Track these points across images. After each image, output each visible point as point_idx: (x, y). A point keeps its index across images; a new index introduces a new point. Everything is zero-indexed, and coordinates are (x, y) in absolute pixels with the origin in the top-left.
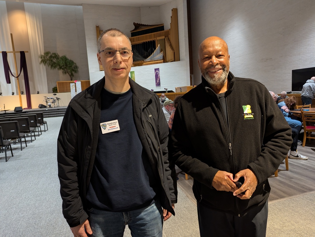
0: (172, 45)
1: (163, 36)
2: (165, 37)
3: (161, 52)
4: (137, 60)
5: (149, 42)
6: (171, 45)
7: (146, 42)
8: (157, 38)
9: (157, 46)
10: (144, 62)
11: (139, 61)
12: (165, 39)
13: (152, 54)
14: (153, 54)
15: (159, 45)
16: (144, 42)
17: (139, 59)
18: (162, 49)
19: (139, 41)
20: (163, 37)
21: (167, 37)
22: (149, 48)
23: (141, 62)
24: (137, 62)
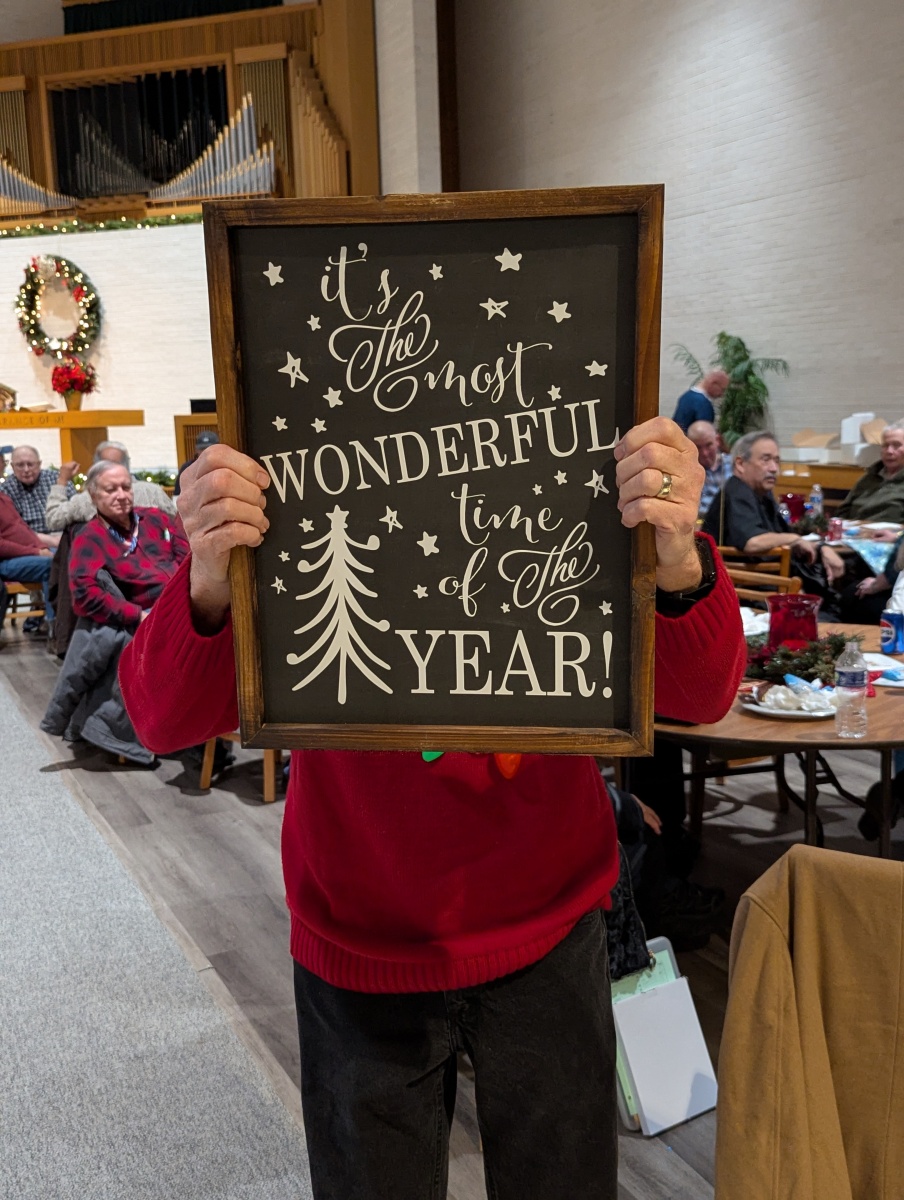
0: (332, 101)
1: (276, 41)
2: (289, 49)
3: (260, 146)
4: (105, 188)
5: (181, 73)
6: (326, 102)
7: (166, 75)
8: (236, 51)
9: (238, 105)
10: (149, 205)
11: (117, 198)
12: (285, 61)
13: (199, 154)
14: (208, 154)
15: (247, 100)
16: (150, 77)
17: (119, 181)
18: (266, 125)
19: (115, 63)
20: (277, 51)
21: (303, 47)
22: (183, 117)
23: (134, 201)
24: (105, 203)
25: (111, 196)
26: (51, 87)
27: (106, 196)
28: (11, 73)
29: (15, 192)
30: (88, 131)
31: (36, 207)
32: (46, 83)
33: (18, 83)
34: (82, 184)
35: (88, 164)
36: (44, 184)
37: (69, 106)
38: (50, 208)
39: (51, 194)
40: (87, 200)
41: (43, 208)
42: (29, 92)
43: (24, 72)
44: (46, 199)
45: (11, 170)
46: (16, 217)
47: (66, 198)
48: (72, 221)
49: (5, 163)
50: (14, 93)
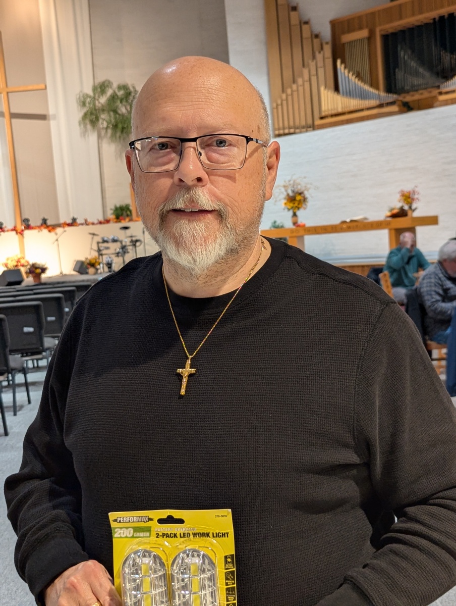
4: (413, 86)
10: (441, 93)
11: (421, 91)
16: (442, 18)
17: (421, 81)
19: (421, 12)
23: (430, 92)
24: (413, 96)
25: (417, 90)
26: (383, 33)
27: (413, 91)
28: (360, 28)
29: (363, 96)
30: (404, 55)
31: (374, 103)
32: (380, 31)
33: (364, 33)
34: (399, 85)
35: (403, 74)
36: (377, 88)
37: (391, 41)
38: (382, 102)
39: (383, 94)
40: (403, 95)
41: (377, 102)
42: (371, 38)
43: (367, 27)
44: (379, 97)
45: (360, 84)
46: (362, 110)
47: (390, 95)
48: (395, 108)
49: (357, 80)
50: (361, 40)
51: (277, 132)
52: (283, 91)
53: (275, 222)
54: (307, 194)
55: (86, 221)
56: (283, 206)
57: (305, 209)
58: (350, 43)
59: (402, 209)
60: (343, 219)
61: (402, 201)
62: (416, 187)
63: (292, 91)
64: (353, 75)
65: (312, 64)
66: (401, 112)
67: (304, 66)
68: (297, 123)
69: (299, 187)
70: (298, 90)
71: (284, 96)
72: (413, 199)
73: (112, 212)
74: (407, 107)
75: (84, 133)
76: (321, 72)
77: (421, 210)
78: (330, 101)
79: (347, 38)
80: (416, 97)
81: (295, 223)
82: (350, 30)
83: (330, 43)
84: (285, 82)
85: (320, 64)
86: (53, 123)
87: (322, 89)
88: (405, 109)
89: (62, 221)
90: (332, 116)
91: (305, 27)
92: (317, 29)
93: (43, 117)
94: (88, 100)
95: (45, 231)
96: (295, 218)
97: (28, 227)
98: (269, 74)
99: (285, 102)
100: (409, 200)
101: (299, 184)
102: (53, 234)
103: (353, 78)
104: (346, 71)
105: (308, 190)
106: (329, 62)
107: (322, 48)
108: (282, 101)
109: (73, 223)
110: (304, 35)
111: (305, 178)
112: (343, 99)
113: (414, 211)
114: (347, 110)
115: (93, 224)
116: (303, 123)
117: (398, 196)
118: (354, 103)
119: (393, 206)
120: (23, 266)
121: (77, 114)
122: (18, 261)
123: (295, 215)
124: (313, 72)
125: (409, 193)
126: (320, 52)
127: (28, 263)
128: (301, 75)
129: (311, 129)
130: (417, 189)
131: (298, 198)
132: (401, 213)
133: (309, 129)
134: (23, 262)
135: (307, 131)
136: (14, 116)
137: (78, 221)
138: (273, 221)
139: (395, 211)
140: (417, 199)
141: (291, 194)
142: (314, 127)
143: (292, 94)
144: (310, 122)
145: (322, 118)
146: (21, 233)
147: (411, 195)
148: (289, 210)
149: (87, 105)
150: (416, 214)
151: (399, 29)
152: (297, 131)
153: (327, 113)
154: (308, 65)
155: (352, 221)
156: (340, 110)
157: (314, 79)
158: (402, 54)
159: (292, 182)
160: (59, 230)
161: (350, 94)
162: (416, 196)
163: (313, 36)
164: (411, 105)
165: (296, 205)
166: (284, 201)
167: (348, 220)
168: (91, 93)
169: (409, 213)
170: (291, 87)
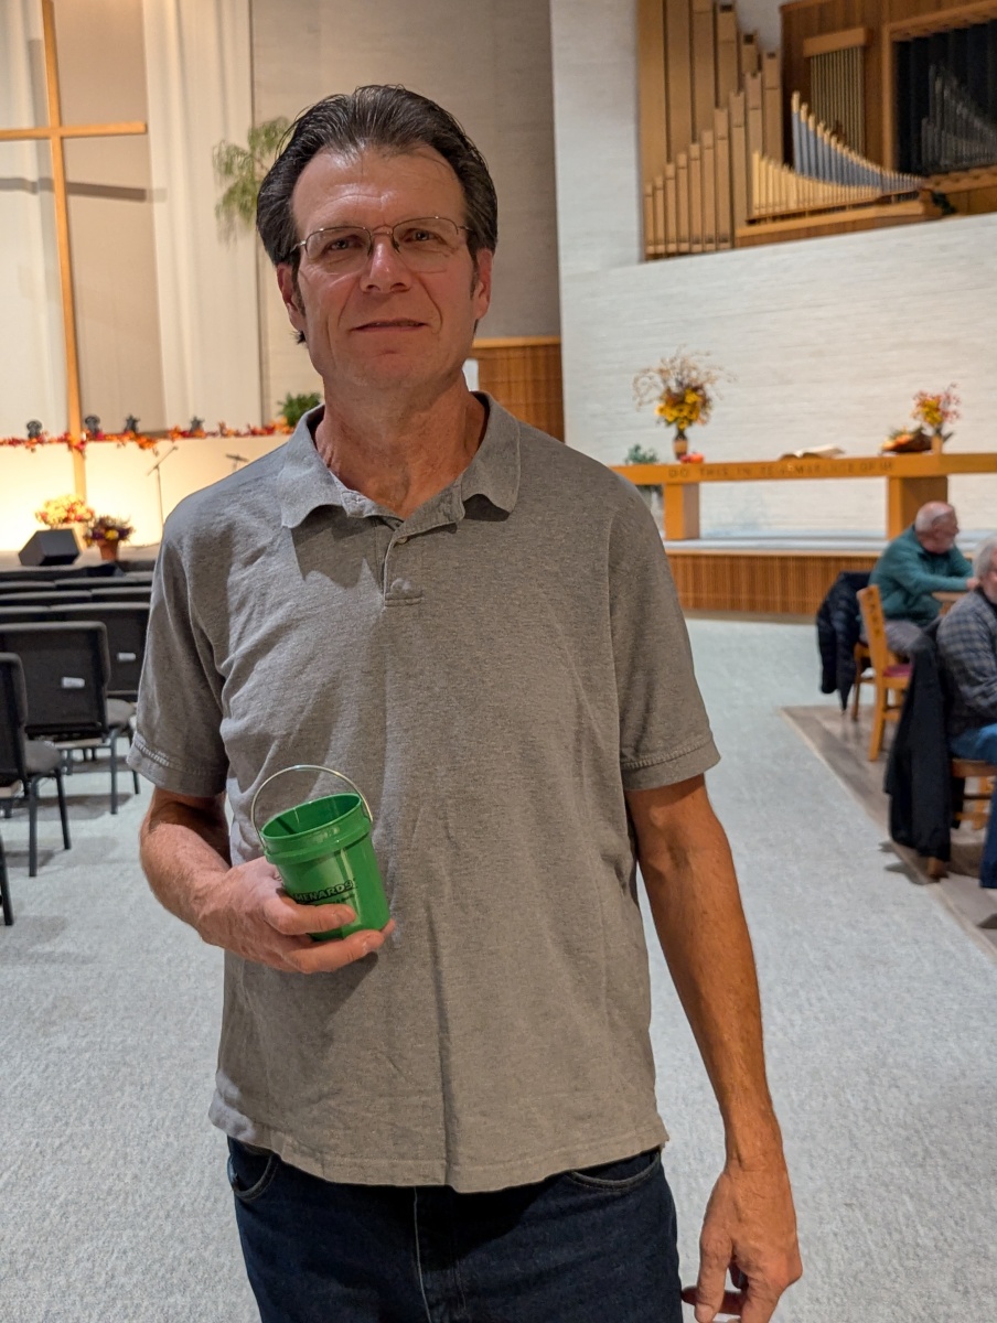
24: (957, 180)
25: (966, 169)
26: (898, 38)
27: (958, 170)
28: (848, 25)
29: (845, 176)
30: (941, 87)
31: (868, 192)
32: (892, 32)
33: (856, 37)
34: (928, 156)
35: (936, 130)
36: (879, 161)
37: (915, 58)
38: (888, 192)
39: (889, 174)
40: (935, 178)
41: (878, 193)
42: (869, 48)
43: (863, 22)
44: (881, 181)
45: (840, 149)
46: (842, 208)
47: (907, 177)
48: (915, 207)
49: (834, 140)
50: (849, 51)
51: (651, 249)
52: (669, 160)
53: (637, 448)
54: (710, 391)
55: (222, 427)
56: (656, 413)
57: (704, 423)
58: (824, 56)
59: (919, 434)
60: (788, 451)
61: (920, 417)
62: (954, 386)
63: (689, 159)
64: (825, 129)
65: (737, 102)
66: (929, 217)
67: (717, 104)
68: (697, 231)
69: (694, 374)
70: (701, 158)
71: (670, 170)
72: (945, 414)
73: (281, 408)
74: (943, 207)
75: (227, 234)
76: (755, 118)
77: (962, 438)
78: (773, 185)
79: (816, 45)
80: (965, 183)
81: (680, 455)
82: (825, 27)
83: (779, 55)
84: (673, 138)
85: (754, 101)
86: (158, 209)
87: (756, 156)
88: (939, 210)
89: (170, 426)
90: (775, 218)
91: (722, 16)
92: (751, 23)
93: (138, 195)
94: (239, 160)
95: (132, 446)
96: (681, 443)
97: (96, 435)
98: (638, 120)
99: (671, 184)
100: (937, 415)
101: (695, 369)
102: (148, 452)
103: (825, 136)
104: (811, 120)
105: (711, 381)
106: (775, 98)
107: (760, 67)
108: (665, 180)
109: (194, 431)
110: (722, 37)
111: (708, 354)
112: (801, 181)
113: (946, 438)
114: (807, 206)
115: (237, 434)
116: (710, 231)
117: (912, 405)
118: (825, 193)
119: (900, 427)
120: (80, 520)
121: (213, 190)
122: (71, 510)
123: (681, 435)
124: (738, 118)
125: (938, 399)
126: (754, 75)
127: (92, 514)
128: (712, 126)
129: (728, 245)
130: (954, 392)
131: (691, 398)
132: (916, 445)
133: (723, 245)
134: (80, 511)
135: (717, 250)
136: (73, 189)
137: (206, 427)
138: (632, 446)
139: (904, 439)
140: (955, 413)
141: (675, 388)
142: (732, 242)
143: (688, 167)
144: (725, 228)
145: (752, 222)
146: (79, 448)
147: (941, 406)
148: (669, 423)
149: (236, 172)
150: (950, 448)
151: (934, 29)
152: (697, 248)
153: (763, 212)
154: (728, 104)
155: (807, 455)
156: (793, 206)
157: (738, 134)
158: (938, 85)
159: (678, 363)
160: (163, 445)
161: (817, 172)
162: (952, 408)
163: (742, 39)
164: (952, 202)
165: (685, 413)
166: (658, 404)
167: (799, 453)
168: (245, 146)
169: (936, 443)
170: (687, 150)
